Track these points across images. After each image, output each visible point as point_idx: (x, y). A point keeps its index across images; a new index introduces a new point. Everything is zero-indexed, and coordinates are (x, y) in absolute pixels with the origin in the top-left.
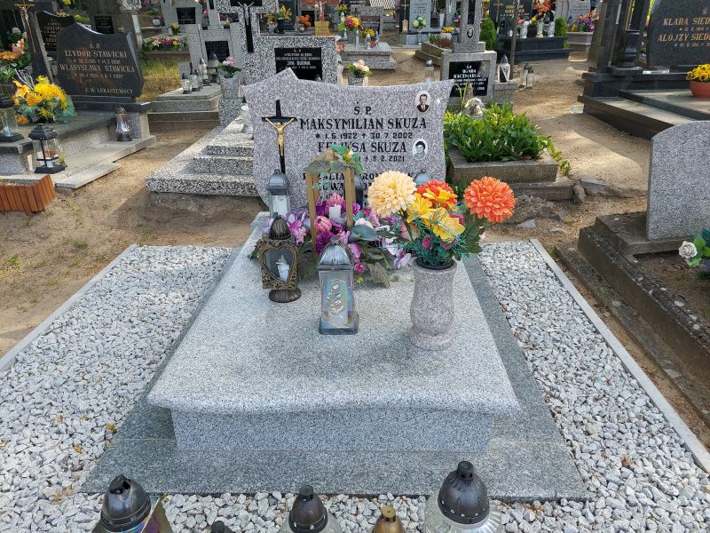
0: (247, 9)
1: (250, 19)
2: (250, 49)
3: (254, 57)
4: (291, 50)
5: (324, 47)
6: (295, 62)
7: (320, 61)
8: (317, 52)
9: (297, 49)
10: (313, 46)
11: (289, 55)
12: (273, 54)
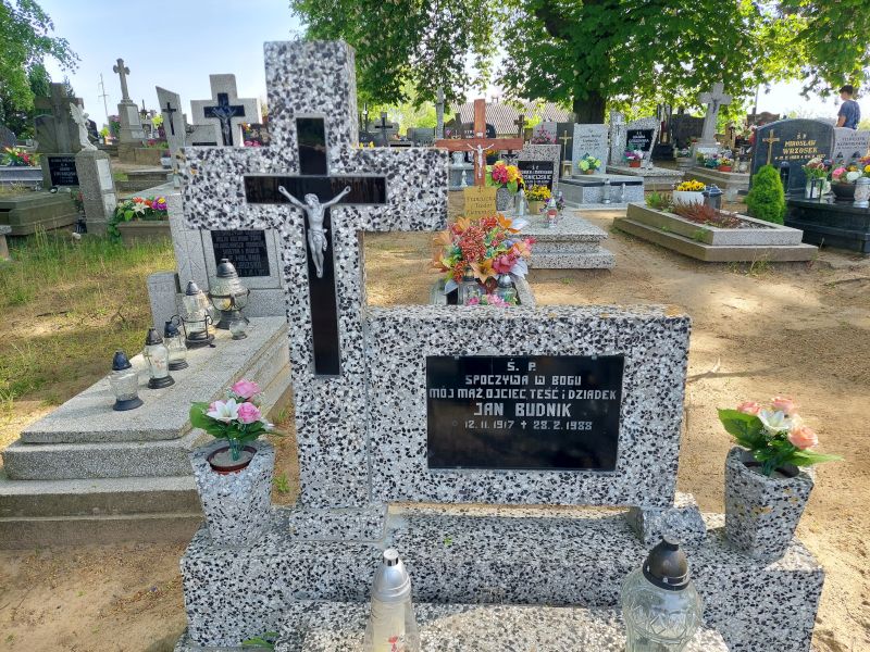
0: (317, 215)
1: (329, 256)
2: (326, 359)
3: (344, 392)
4: (495, 365)
5: (636, 353)
6: (509, 405)
7: (616, 405)
8: (607, 372)
9: (522, 362)
10: (592, 352)
11: (485, 379)
12: (421, 379)
